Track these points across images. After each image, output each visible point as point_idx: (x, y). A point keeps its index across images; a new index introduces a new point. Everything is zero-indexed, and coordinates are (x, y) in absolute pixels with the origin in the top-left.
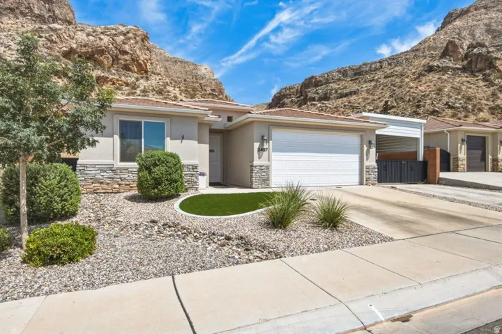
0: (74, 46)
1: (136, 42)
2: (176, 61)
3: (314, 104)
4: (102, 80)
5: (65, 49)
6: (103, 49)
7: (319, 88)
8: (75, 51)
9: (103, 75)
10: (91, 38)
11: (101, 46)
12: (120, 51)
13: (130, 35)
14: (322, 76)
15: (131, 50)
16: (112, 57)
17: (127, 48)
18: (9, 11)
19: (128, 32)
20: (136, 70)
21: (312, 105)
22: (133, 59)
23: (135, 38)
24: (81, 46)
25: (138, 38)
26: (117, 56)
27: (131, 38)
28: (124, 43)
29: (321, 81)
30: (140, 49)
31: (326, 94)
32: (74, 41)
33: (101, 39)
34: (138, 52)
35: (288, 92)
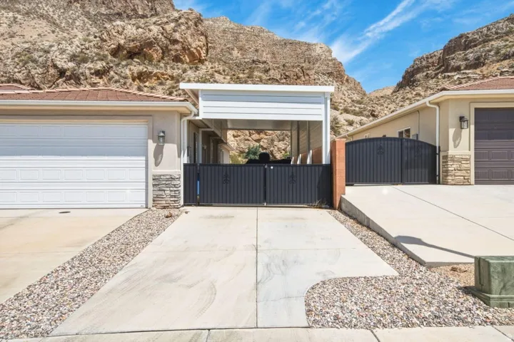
0: (122, 42)
1: (188, 28)
2: (285, 44)
3: (449, 76)
4: (144, 76)
5: (113, 46)
6: (152, 41)
7: (470, 50)
8: (123, 47)
9: (145, 70)
10: (140, 30)
11: (149, 39)
12: (170, 41)
13: (182, 20)
14: (479, 31)
15: (182, 38)
16: (162, 49)
17: (177, 36)
18: (117, 16)
19: (180, 18)
20: (188, 60)
21: (444, 78)
22: (184, 48)
23: (187, 23)
24: (130, 40)
25: (190, 23)
26: (167, 47)
27: (182, 23)
28: (175, 31)
29: (474, 40)
30: (192, 35)
31: (478, 59)
32: (123, 37)
33: (150, 30)
34: (189, 39)
35: (424, 63)
